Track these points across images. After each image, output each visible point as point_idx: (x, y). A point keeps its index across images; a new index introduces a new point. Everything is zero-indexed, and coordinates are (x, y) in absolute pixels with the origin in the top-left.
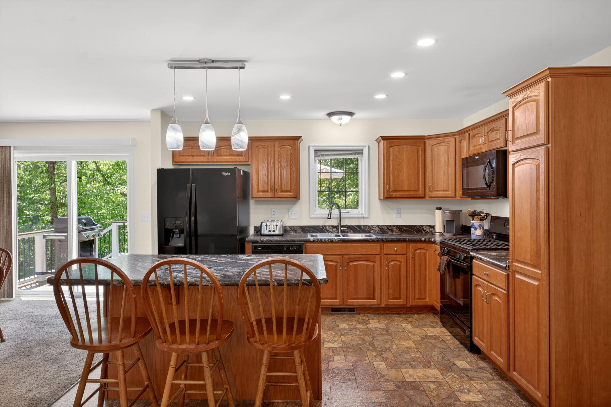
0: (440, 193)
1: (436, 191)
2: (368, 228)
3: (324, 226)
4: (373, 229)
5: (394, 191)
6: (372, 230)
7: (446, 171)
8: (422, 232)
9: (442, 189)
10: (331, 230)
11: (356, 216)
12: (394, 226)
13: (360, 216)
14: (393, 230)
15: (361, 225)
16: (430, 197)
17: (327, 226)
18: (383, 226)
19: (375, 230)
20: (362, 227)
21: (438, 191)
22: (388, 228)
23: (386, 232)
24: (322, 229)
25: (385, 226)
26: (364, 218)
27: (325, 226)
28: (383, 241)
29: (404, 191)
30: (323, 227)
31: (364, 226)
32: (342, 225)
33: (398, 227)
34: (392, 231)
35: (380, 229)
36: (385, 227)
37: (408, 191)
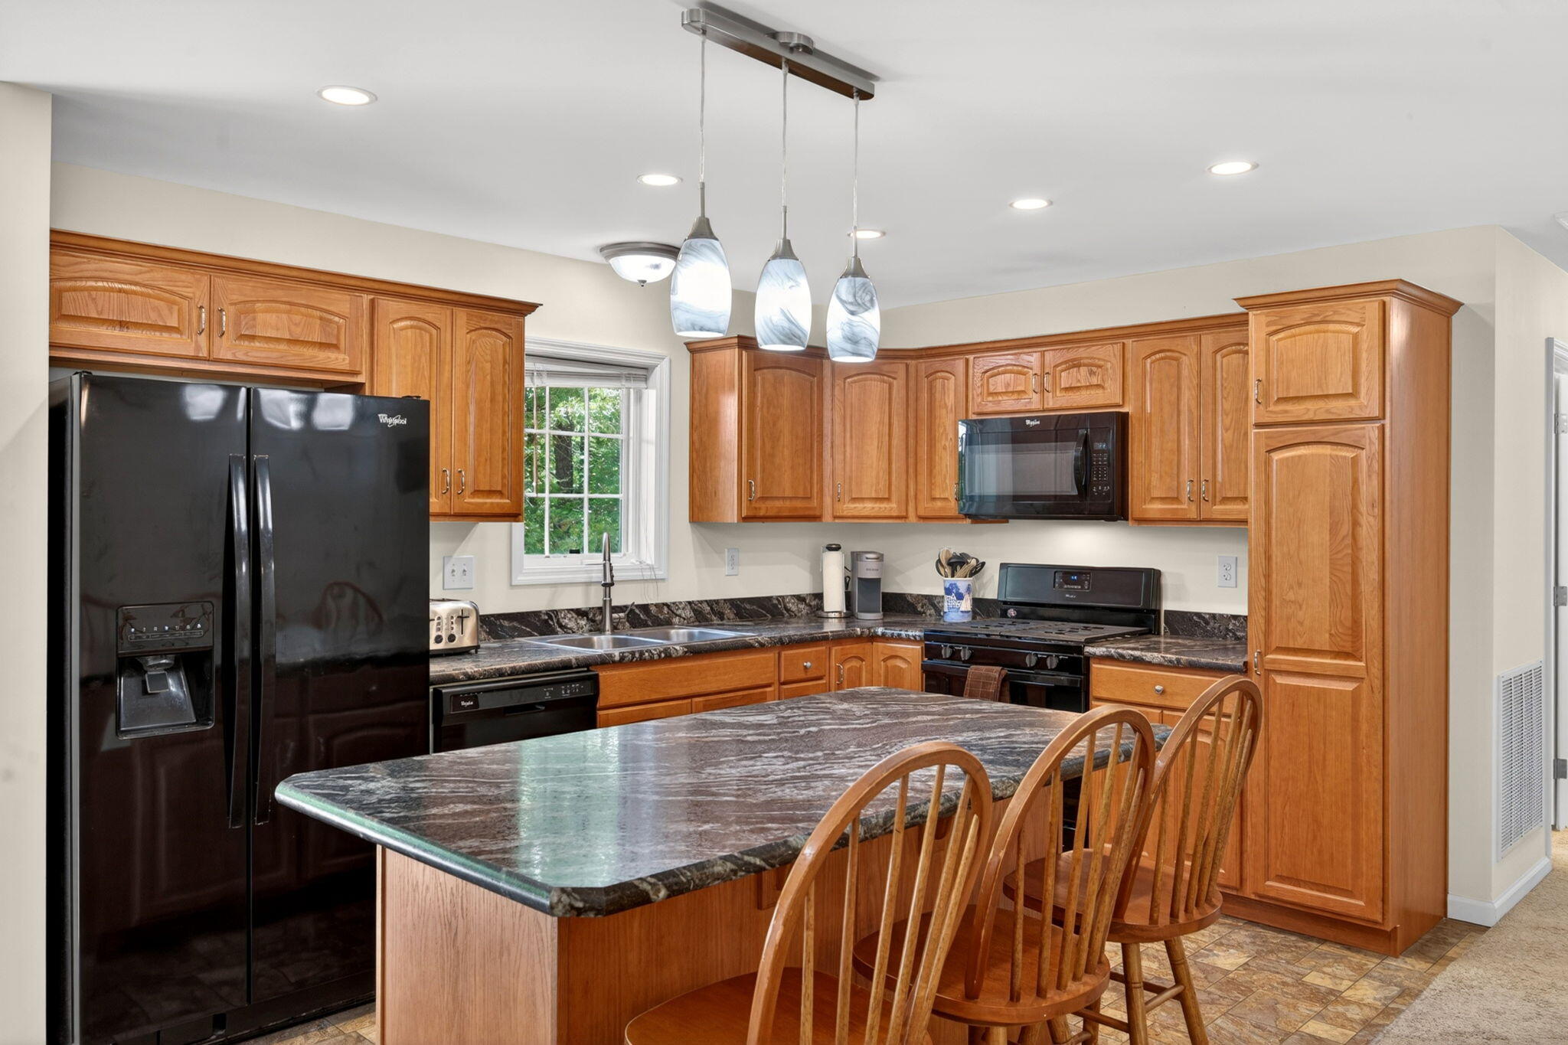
0: (868, 508)
1: (854, 500)
2: (666, 610)
3: (553, 611)
4: (679, 612)
5: (763, 499)
6: (677, 615)
7: (885, 449)
8: (783, 615)
9: (874, 495)
10: (571, 625)
11: (637, 575)
12: (725, 600)
13: (648, 574)
14: (723, 614)
15: (649, 602)
16: (835, 517)
17: (561, 611)
18: (701, 602)
19: (683, 615)
20: (653, 609)
21: (862, 499)
22: (712, 609)
23: (707, 620)
24: (546, 621)
25: (706, 601)
26: (656, 580)
27: (556, 612)
28: (782, 643)
29: (784, 498)
30: (550, 617)
31: (656, 605)
32: (614, 604)
33: (733, 603)
34: (721, 616)
35: (694, 611)
36: (705, 605)
37: (791, 498)
